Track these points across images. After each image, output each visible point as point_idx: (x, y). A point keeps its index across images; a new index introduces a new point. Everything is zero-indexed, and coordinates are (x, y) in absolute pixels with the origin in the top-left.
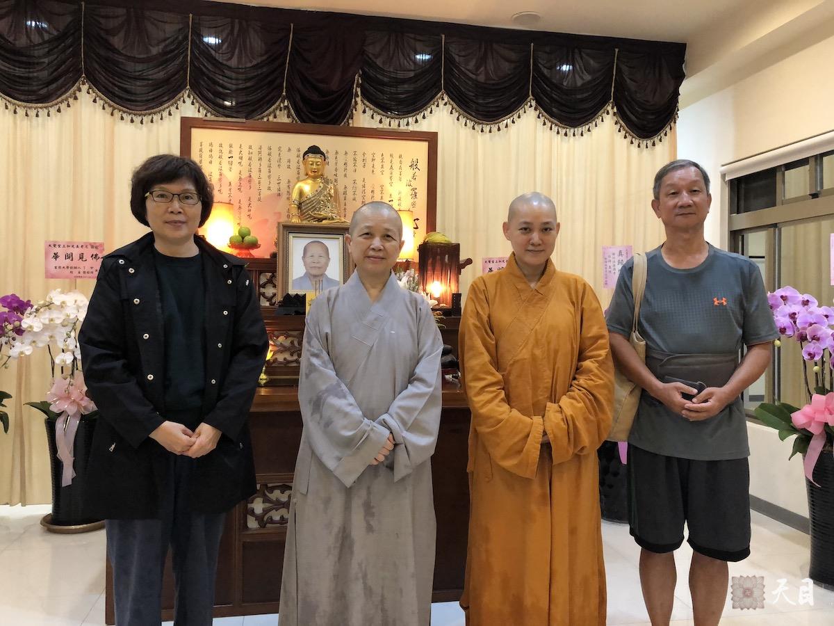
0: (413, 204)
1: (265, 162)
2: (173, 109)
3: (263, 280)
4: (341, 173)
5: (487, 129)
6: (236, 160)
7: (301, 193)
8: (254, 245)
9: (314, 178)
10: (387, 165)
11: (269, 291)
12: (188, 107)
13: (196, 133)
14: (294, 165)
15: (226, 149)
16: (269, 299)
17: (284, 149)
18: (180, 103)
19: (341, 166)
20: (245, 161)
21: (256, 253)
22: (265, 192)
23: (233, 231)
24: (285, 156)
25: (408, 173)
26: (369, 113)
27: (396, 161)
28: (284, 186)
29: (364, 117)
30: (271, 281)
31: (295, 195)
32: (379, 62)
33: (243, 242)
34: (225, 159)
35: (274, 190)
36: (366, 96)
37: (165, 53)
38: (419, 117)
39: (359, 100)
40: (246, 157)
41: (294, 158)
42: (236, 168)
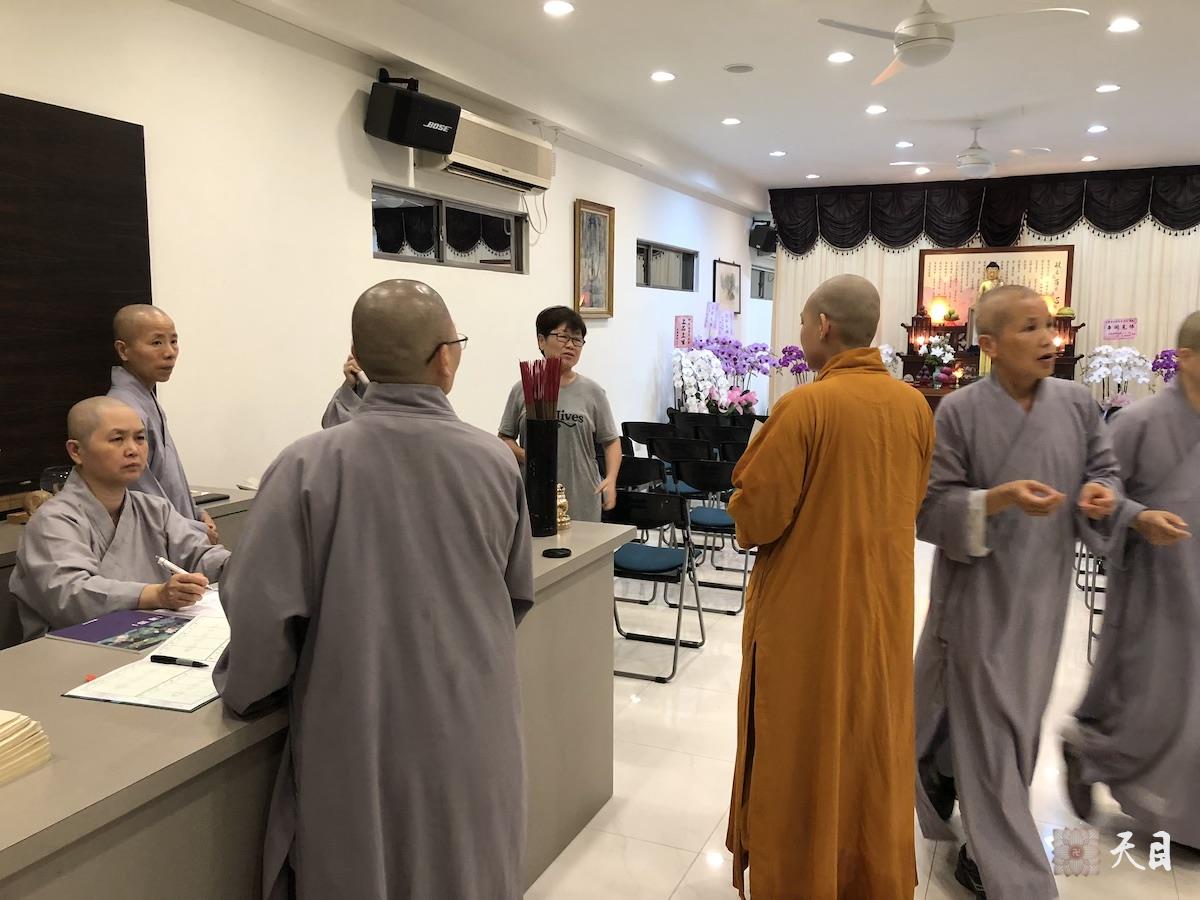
0: (1056, 289)
1: (965, 270)
2: (915, 243)
3: (960, 337)
4: (1010, 274)
5: (1114, 236)
6: (949, 270)
7: (984, 289)
8: (957, 319)
9: (992, 280)
10: (1039, 267)
11: (963, 343)
12: (924, 243)
13: (928, 258)
14: (981, 273)
15: (943, 265)
16: (963, 348)
17: (977, 262)
18: (919, 240)
19: (1010, 269)
20: (954, 271)
21: (957, 323)
22: (964, 287)
23: (945, 312)
24: (977, 266)
25: (1053, 270)
26: (1031, 234)
27: (1046, 263)
28: (976, 282)
29: (1028, 238)
30: (964, 338)
31: (981, 290)
32: (1039, 203)
33: (950, 317)
34: (943, 271)
35: (970, 286)
36: (1030, 225)
37: (911, 214)
38: (1066, 234)
39: (1025, 228)
40: (954, 268)
41: (983, 268)
42: (949, 275)
